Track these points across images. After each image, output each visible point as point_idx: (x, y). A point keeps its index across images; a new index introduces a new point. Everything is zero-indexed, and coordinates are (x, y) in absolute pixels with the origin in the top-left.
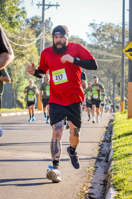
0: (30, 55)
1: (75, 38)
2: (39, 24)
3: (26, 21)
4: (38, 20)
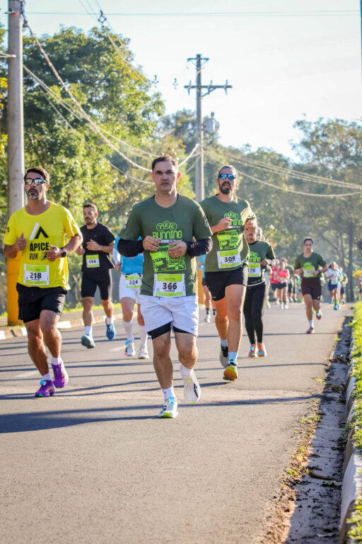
1: (266, 153)
2: (190, 126)
3: (164, 122)
4: (189, 119)
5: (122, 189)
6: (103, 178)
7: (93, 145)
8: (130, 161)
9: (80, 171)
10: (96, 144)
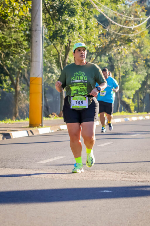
0: (139, 40)
5: (105, 38)
6: (92, 31)
7: (86, 9)
8: (111, 20)
9: (77, 26)
10: (87, 8)
